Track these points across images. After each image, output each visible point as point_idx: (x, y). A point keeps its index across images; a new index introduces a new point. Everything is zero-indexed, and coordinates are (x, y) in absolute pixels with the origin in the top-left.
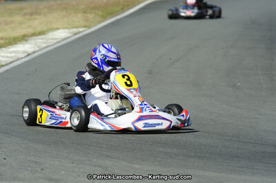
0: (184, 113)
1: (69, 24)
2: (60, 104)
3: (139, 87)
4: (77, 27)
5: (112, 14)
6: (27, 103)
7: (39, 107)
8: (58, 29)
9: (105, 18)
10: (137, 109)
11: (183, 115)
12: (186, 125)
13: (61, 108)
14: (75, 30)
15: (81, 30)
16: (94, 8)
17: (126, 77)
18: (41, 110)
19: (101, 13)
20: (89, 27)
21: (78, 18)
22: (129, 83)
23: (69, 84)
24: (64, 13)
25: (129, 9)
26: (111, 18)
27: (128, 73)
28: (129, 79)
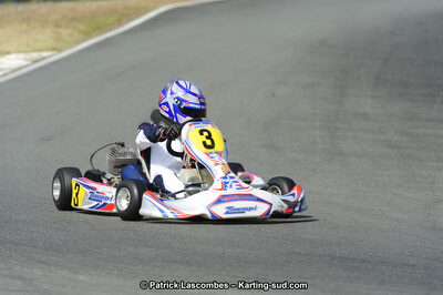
0: (295, 191)
1: (28, 46)
2: (109, 176)
3: (226, 149)
4: (40, 50)
5: (100, 29)
6: (59, 174)
7: (74, 181)
8: (8, 53)
9: (88, 35)
10: (217, 184)
11: (293, 195)
12: (297, 209)
13: (110, 183)
14: (35, 55)
15: (45, 54)
16: (73, 19)
17: (206, 134)
18: (77, 185)
19: (82, 27)
20: (60, 50)
21: (45, 36)
22: (209, 142)
23: (123, 145)
24: (24, 26)
26: (98, 35)
27: (209, 127)
28: (209, 137)
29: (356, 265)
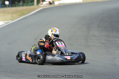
5: (24, 14)
9: (20, 16)
14: (6, 22)
19: (19, 14)
20: (13, 20)
25: (32, 12)
29: (94, 75)
